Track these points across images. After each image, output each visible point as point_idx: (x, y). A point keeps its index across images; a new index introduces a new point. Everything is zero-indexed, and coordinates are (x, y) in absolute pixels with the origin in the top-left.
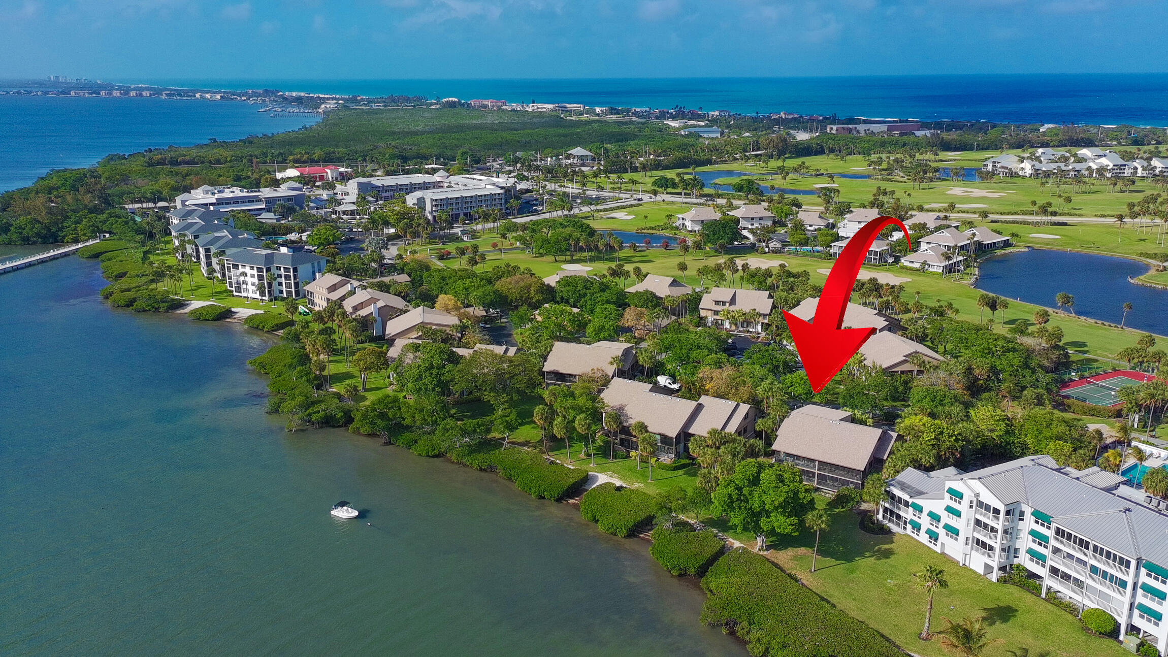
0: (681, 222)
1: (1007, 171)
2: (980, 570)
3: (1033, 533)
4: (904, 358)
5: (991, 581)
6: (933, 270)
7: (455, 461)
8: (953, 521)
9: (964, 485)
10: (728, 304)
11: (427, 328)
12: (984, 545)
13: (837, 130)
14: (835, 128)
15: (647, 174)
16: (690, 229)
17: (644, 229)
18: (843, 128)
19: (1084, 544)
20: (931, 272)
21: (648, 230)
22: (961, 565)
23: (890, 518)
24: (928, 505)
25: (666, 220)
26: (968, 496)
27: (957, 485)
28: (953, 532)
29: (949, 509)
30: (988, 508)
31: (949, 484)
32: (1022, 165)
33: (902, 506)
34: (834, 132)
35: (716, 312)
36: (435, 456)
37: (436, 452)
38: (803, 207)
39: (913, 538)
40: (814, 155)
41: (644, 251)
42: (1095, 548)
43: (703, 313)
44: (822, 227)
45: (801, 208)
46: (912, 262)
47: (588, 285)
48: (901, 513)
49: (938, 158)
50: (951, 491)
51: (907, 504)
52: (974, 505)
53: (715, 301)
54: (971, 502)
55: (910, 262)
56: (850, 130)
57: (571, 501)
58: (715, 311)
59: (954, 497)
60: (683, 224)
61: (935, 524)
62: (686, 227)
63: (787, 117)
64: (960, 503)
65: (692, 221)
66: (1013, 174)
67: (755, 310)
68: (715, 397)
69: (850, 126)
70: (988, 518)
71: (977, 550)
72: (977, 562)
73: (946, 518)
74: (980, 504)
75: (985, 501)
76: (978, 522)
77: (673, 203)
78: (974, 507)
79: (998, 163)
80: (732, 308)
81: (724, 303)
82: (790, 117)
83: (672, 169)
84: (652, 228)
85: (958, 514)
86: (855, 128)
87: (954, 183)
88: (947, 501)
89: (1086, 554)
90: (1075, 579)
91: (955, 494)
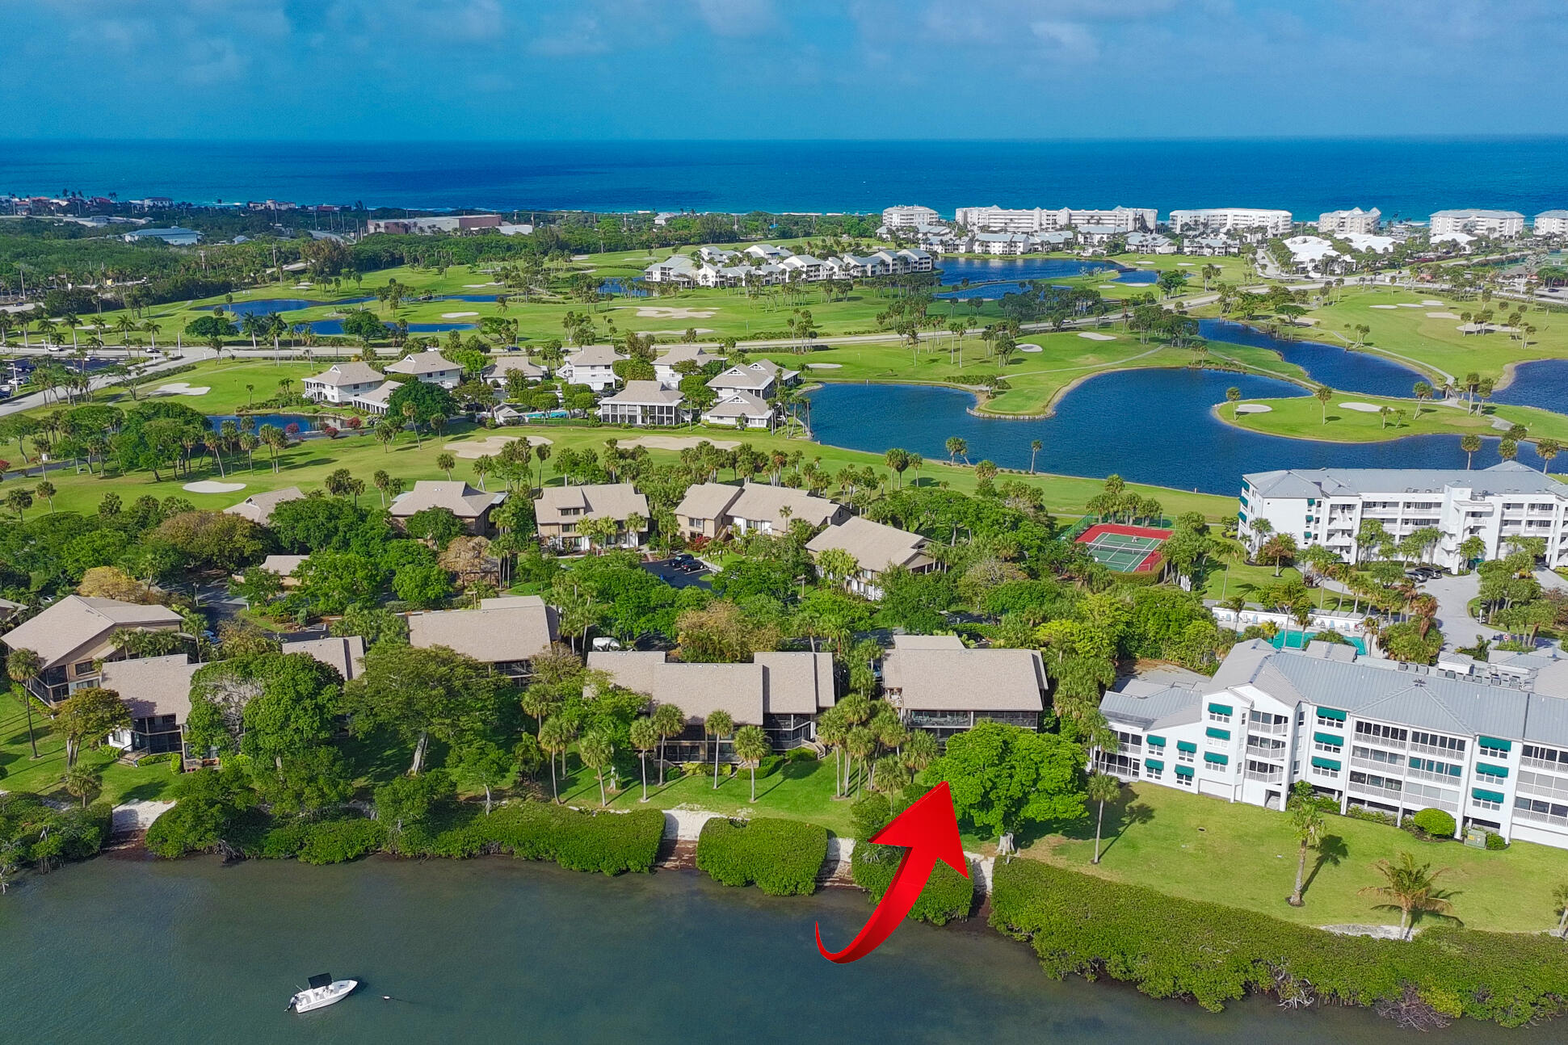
0: (315, 390)
1: (686, 280)
2: (1260, 801)
3: (1319, 738)
4: (915, 551)
5: (1278, 811)
6: (754, 426)
7: (409, 855)
8: (1217, 747)
9: (1232, 696)
10: (582, 511)
11: (136, 634)
12: (1263, 767)
13: (386, 227)
14: (382, 223)
15: (142, 313)
16: (337, 400)
17: (251, 408)
18: (397, 224)
19: (1399, 735)
20: (753, 428)
21: (259, 408)
22: (1232, 801)
23: (1108, 766)
24: (1173, 735)
25: (281, 390)
26: (1239, 708)
27: (1222, 698)
28: (1216, 760)
29: (1211, 733)
30: (1266, 717)
31: (1208, 699)
32: (702, 272)
33: (1129, 745)
34: (383, 230)
35: (566, 527)
36: (358, 857)
37: (359, 848)
38: (492, 350)
39: (1152, 784)
40: (384, 269)
41: (298, 444)
42: (1416, 736)
43: (543, 531)
44: (539, 379)
45: (489, 352)
46: (722, 417)
47: (335, 512)
48: (1128, 755)
49: (570, 265)
50: (1215, 709)
51: (1137, 740)
52: (1247, 718)
53: (562, 510)
54: (1244, 715)
55: (719, 417)
56: (406, 228)
57: (668, 865)
58: (563, 525)
59: (1216, 715)
60: (320, 394)
61: (1186, 757)
62: (326, 397)
63: (278, 207)
64: (1227, 720)
65: (339, 387)
66: (692, 284)
67: (636, 514)
68: (780, 650)
69: (406, 221)
70: (1269, 731)
71: (1251, 777)
72: (1254, 792)
73: (1206, 745)
74: (1255, 715)
75: (1262, 710)
76: (1252, 740)
77: (248, 360)
78: (1247, 722)
79: (670, 269)
80: (591, 516)
81: (576, 510)
82: (284, 208)
83: (171, 302)
84: (264, 405)
85: (1224, 735)
86: (415, 224)
87: (627, 300)
88: (1207, 721)
89: (1403, 746)
90: (1389, 780)
91: (1219, 711)
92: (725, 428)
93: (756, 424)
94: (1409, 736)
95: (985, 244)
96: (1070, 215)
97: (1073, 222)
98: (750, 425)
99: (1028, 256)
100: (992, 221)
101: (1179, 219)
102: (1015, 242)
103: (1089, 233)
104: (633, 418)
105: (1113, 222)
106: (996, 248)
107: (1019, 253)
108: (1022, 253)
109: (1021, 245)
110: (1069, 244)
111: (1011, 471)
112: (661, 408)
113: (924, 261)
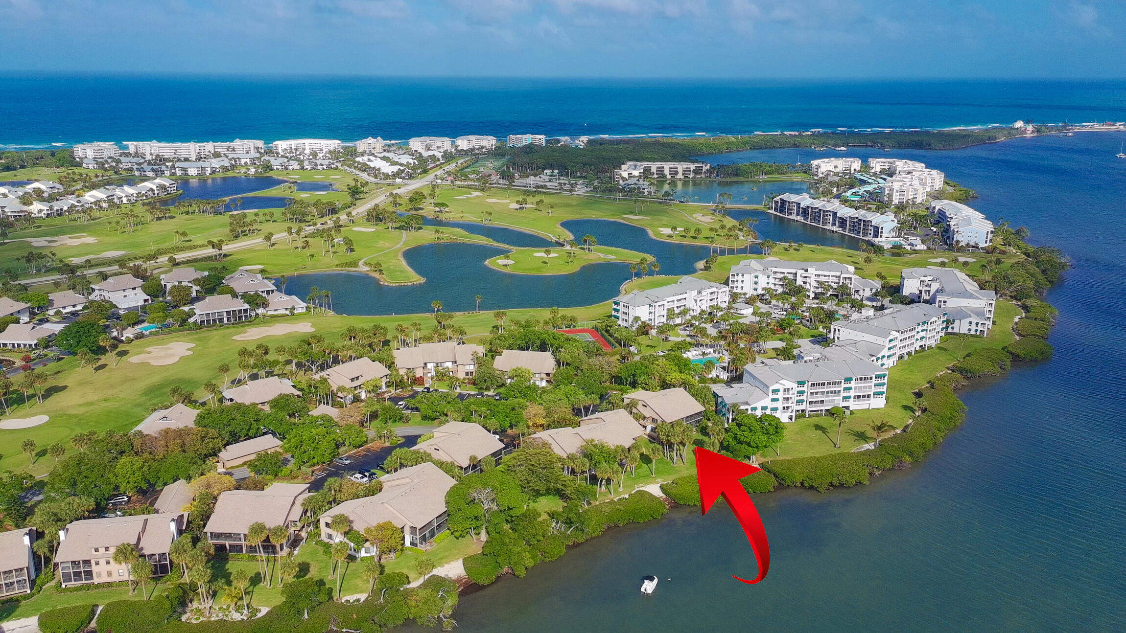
1: (23, 214)
3: (798, 392)
6: (298, 312)
9: (779, 385)
10: (360, 378)
12: (787, 408)
19: (823, 384)
20: (299, 314)
24: (759, 405)
26: (781, 388)
27: (776, 387)
28: (774, 410)
29: (773, 400)
30: (788, 389)
32: (35, 207)
42: (828, 384)
51: (747, 410)
59: (774, 393)
64: (777, 394)
70: (789, 394)
71: (784, 413)
73: (771, 405)
74: (785, 390)
76: (784, 399)
78: (783, 393)
85: (777, 400)
88: (771, 396)
89: (824, 388)
90: (815, 401)
91: (776, 391)
92: (282, 316)
93: (300, 311)
94: (826, 384)
95: (184, 170)
96: (214, 146)
97: (216, 150)
98: (296, 312)
99: (213, 176)
100: (161, 151)
101: (279, 147)
102: (205, 168)
103: (238, 158)
104: (221, 320)
105: (242, 149)
106: (192, 172)
107: (208, 174)
108: (210, 174)
109: (209, 169)
110: (233, 167)
111: (469, 313)
112: (240, 311)
113: (172, 186)
